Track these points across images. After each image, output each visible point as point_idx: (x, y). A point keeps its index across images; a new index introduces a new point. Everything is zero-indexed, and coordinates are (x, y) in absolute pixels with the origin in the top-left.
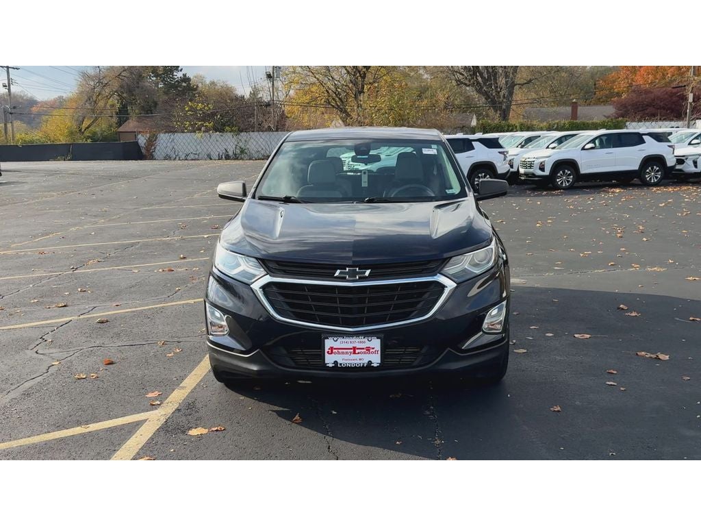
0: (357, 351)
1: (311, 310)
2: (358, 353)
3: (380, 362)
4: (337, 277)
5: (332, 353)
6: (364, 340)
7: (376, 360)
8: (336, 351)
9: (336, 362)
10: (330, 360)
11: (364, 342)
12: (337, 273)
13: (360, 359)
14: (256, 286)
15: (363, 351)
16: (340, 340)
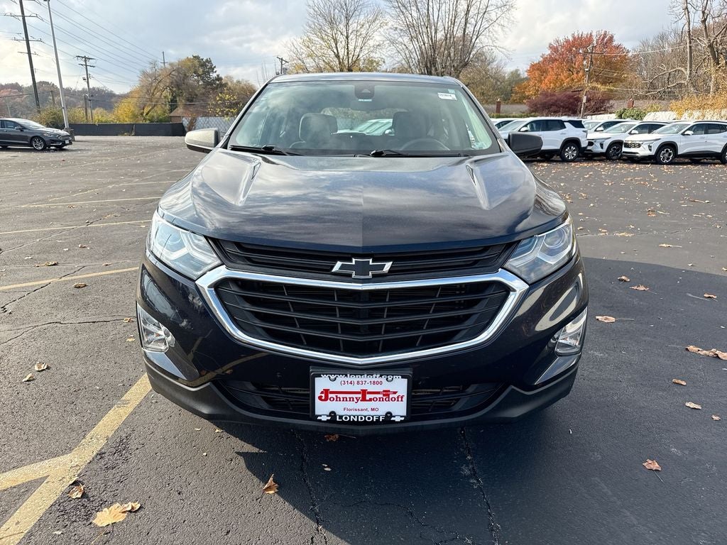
0: (368, 397)
1: (294, 325)
2: (370, 400)
3: (405, 414)
4: (335, 274)
5: (326, 399)
6: (380, 379)
7: (399, 410)
8: (334, 396)
9: (333, 414)
10: (322, 409)
11: (381, 383)
12: (337, 267)
13: (373, 410)
14: (205, 283)
15: (378, 396)
16: (341, 378)
